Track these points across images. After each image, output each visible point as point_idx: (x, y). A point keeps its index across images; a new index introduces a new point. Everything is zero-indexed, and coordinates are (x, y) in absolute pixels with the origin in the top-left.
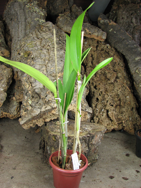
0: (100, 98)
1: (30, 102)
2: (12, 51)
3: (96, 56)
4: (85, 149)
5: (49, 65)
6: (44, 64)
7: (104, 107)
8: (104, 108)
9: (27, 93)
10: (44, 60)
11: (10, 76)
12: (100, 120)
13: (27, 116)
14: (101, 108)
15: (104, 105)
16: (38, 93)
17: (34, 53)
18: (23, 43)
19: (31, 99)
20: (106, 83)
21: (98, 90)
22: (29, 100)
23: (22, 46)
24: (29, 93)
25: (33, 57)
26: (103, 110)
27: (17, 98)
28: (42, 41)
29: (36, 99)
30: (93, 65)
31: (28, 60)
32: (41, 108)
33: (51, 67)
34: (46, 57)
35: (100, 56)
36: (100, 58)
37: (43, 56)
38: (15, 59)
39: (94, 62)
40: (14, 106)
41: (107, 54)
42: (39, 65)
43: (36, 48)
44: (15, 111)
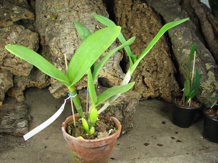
1: (60, 69)
2: (37, 13)
3: (130, 16)
4: (119, 116)
6: (73, 28)
7: (140, 73)
8: (139, 74)
9: (56, 59)
10: (73, 23)
11: (36, 42)
13: (57, 84)
14: (136, 74)
15: (139, 71)
16: (68, 59)
17: (62, 15)
18: (49, 4)
19: (61, 66)
20: (142, 47)
22: (59, 67)
23: (48, 8)
24: (59, 60)
25: (61, 20)
26: (138, 76)
28: (71, 2)
30: (127, 27)
31: (56, 24)
34: (75, 19)
35: (135, 16)
36: (135, 19)
37: (72, 19)
38: (41, 23)
39: (129, 24)
40: (42, 74)
41: (143, 14)
42: (68, 28)
43: (65, 10)
44: (43, 79)
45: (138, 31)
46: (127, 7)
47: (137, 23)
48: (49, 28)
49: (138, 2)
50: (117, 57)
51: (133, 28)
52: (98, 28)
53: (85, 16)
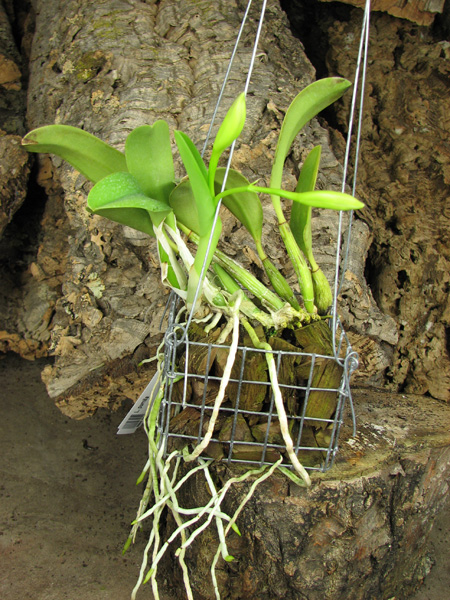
0: (414, 271)
1: (97, 288)
2: (34, 66)
3: (391, 91)
4: (375, 537)
5: (193, 111)
6: (166, 109)
7: (435, 312)
8: (432, 317)
9: (84, 242)
10: (169, 90)
11: (14, 171)
12: (418, 369)
13: (79, 357)
15: (431, 304)
16: (138, 243)
17: (122, 59)
18: (72, 21)
19: (103, 275)
20: (438, 209)
21: (404, 236)
22: (91, 276)
23: (71, 33)
24: (92, 243)
25: (115, 77)
26: (429, 325)
27: (47, 269)
28: (162, 12)
29: (128, 273)
30: (379, 129)
31: (95, 95)
32: (150, 319)
33: (202, 124)
34: (176, 76)
35: (410, 91)
36: (410, 100)
37: (163, 75)
38: (45, 101)
39: (385, 119)
40: (38, 305)
41: (441, 83)
42: (145, 112)
43: (135, 41)
44: (41, 324)
45: (425, 144)
46: (378, 56)
47: (420, 113)
48: (68, 114)
49: (422, 36)
50: (356, 242)
51: (405, 133)
52: (275, 110)
53: (220, 64)
